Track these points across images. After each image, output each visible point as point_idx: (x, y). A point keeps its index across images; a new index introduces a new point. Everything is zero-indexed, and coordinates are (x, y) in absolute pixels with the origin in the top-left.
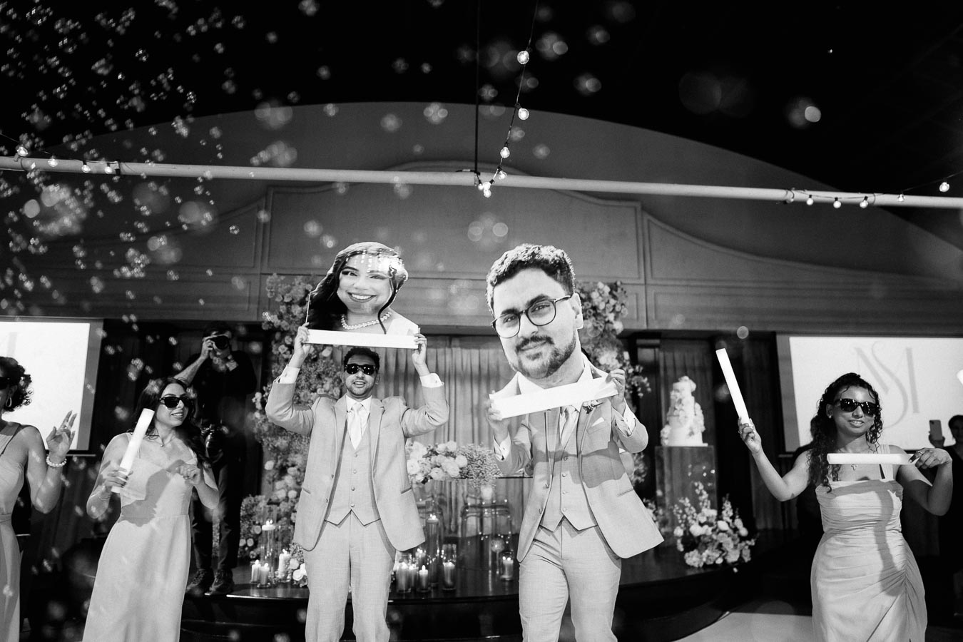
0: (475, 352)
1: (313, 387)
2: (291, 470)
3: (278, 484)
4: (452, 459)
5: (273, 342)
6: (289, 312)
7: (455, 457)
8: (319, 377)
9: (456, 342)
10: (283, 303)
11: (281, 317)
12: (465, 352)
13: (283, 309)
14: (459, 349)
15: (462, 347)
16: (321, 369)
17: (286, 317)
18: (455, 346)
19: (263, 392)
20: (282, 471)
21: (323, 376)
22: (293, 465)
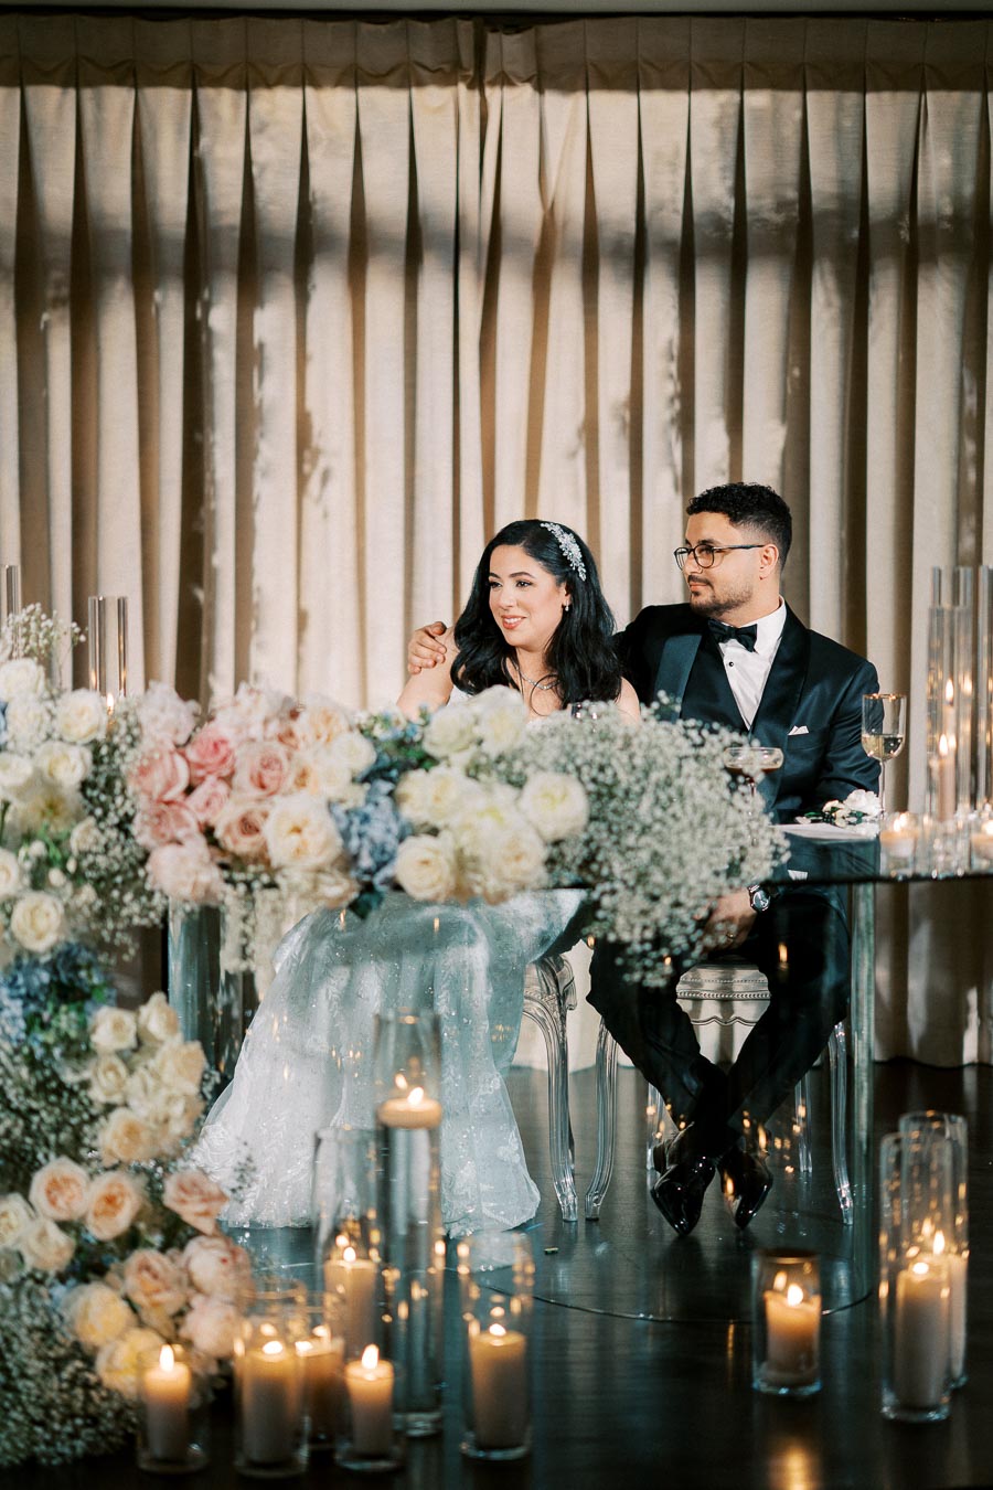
0: (613, 109)
4: (505, 793)
7: (519, 784)
12: (563, 108)
14: (526, 92)
15: (542, 81)
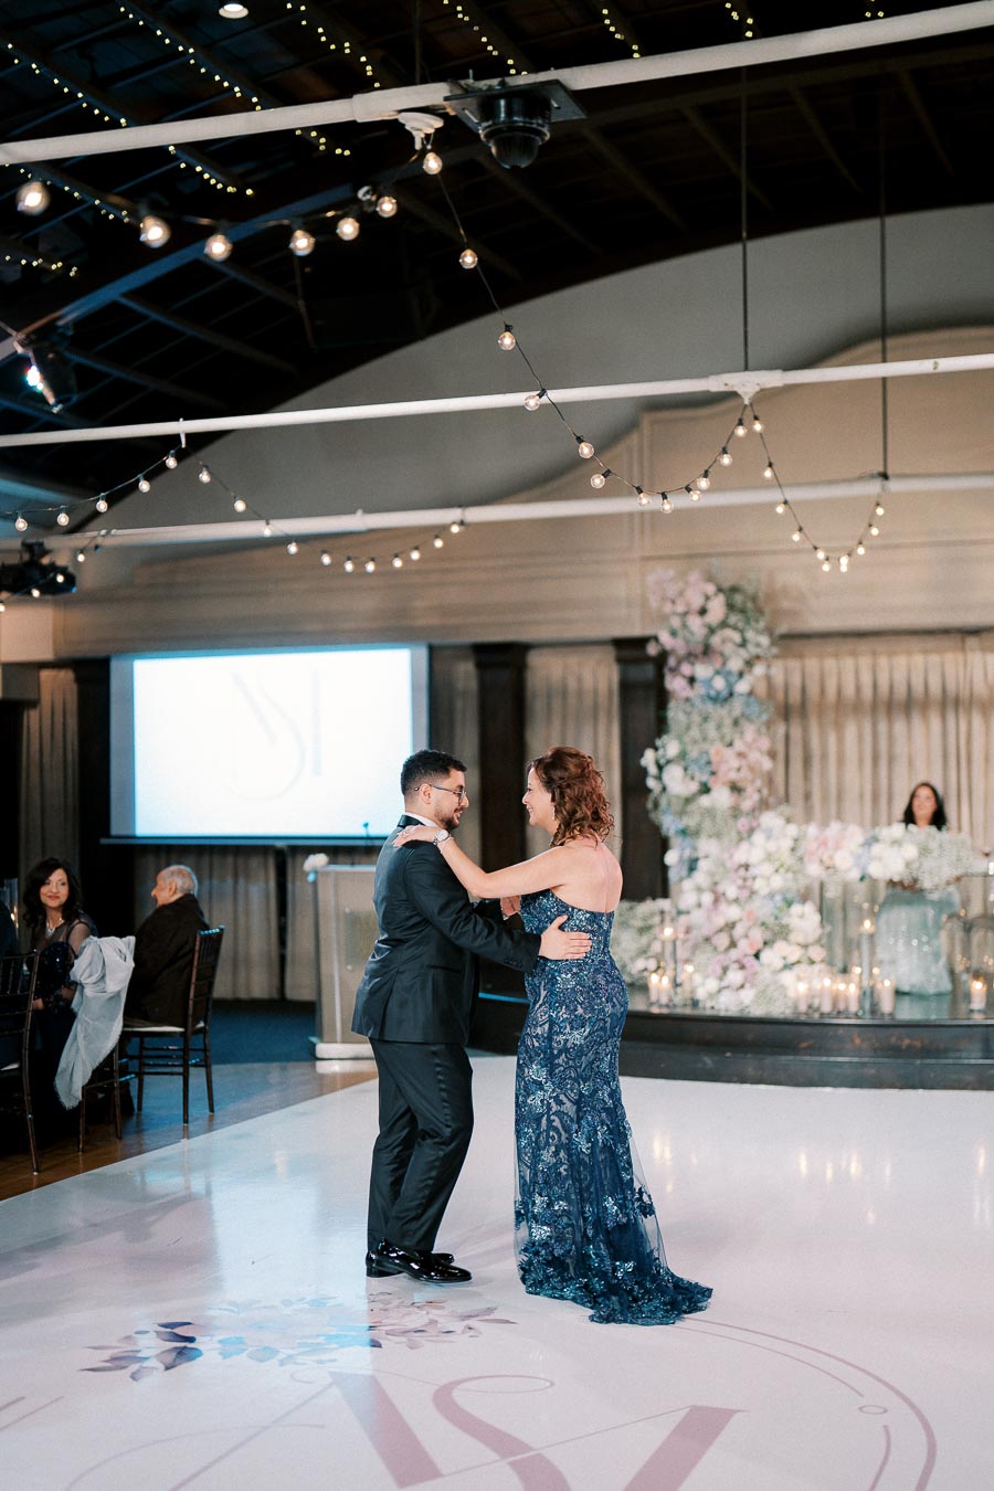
1: (728, 739)
2: (703, 865)
3: (687, 885)
5: (666, 671)
6: (684, 626)
8: (736, 723)
9: (972, 642)
10: (674, 613)
11: (674, 634)
13: (676, 622)
14: (979, 654)
16: (737, 711)
17: (680, 633)
18: (972, 650)
19: (656, 749)
20: (692, 866)
21: (742, 722)
22: (706, 857)
